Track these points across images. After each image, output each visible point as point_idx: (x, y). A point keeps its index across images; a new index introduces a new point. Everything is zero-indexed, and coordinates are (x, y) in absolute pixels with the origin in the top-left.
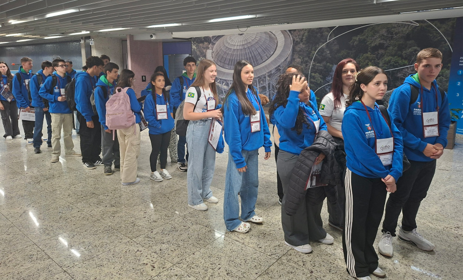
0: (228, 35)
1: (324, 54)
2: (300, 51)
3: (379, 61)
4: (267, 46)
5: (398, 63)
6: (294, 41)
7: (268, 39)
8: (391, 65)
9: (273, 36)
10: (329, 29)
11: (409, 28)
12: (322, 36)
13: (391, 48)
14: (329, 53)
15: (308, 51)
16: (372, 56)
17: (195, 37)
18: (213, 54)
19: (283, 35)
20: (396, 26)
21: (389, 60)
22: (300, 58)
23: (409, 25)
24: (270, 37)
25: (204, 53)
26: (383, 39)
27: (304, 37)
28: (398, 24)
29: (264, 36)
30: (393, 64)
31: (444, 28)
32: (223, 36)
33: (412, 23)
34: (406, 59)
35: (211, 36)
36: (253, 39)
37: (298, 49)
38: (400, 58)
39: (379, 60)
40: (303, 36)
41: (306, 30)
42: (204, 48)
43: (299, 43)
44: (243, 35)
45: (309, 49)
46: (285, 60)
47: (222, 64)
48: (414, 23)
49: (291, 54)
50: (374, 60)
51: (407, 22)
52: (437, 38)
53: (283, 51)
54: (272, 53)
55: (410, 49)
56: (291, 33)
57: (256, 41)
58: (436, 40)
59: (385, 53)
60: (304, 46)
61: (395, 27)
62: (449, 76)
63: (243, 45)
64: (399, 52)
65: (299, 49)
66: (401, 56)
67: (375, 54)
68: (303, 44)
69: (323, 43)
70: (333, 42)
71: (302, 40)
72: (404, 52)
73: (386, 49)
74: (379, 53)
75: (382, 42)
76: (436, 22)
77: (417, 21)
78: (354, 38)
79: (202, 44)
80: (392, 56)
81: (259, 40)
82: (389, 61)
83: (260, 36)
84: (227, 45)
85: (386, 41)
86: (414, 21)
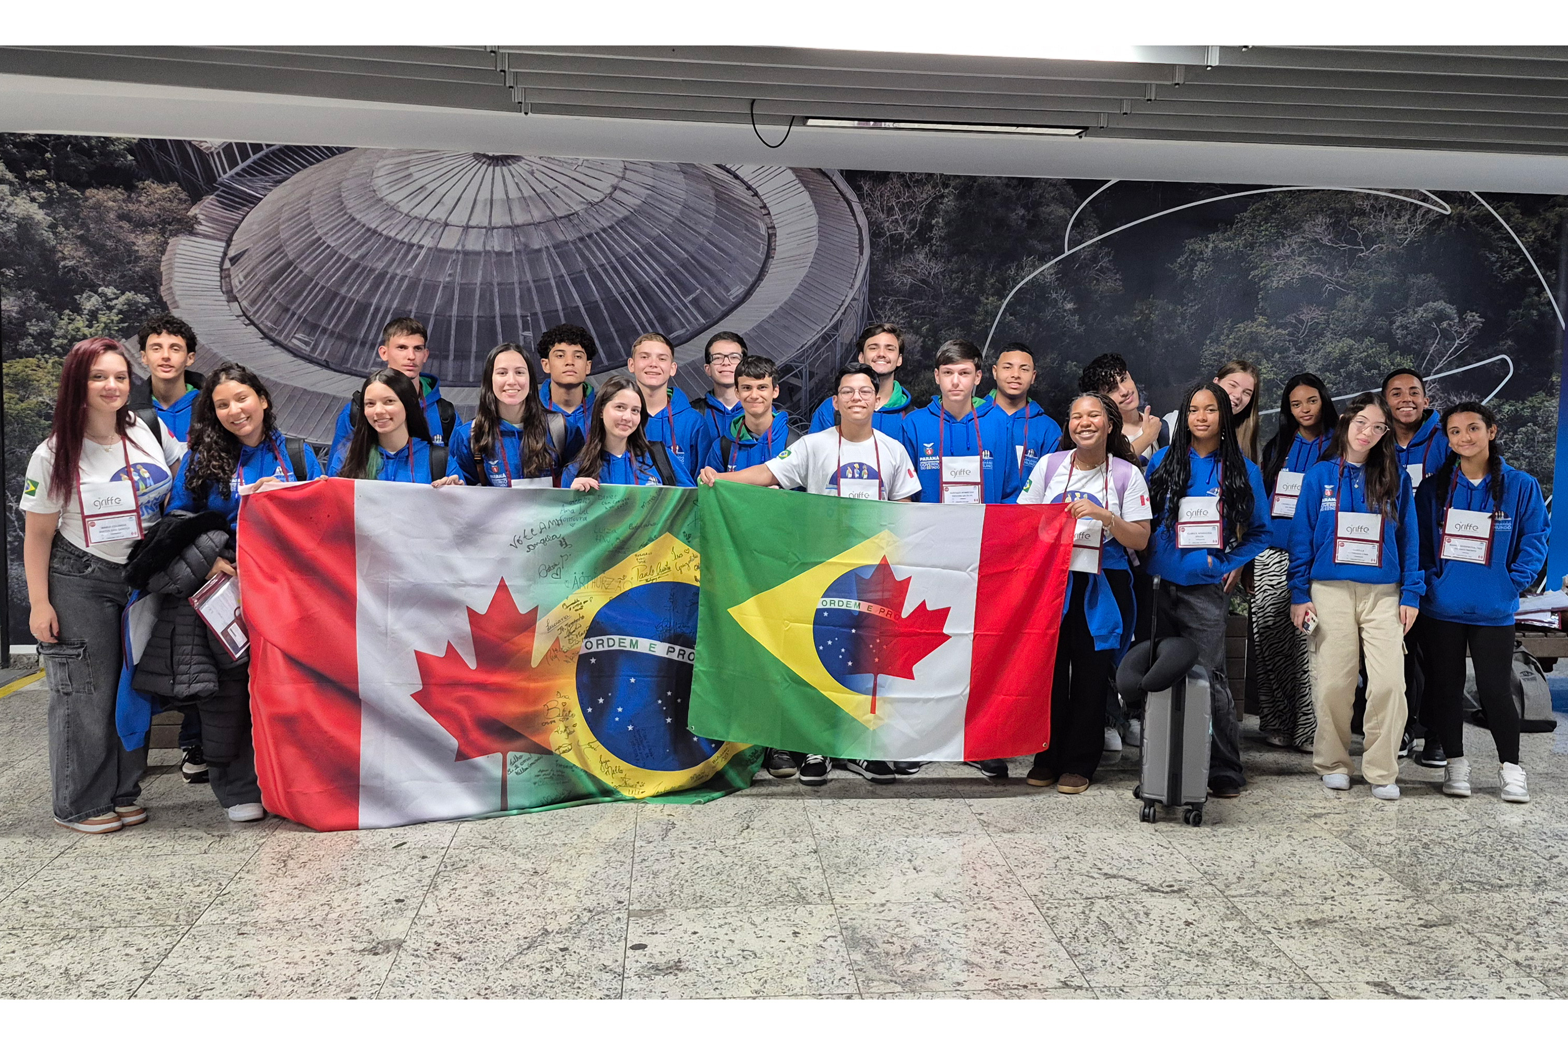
0: (381, 154)
1: (1048, 314)
2: (915, 292)
3: (1302, 358)
4: (702, 248)
5: (1378, 367)
6: (876, 232)
7: (710, 207)
8: (1349, 376)
9: (740, 191)
10: (1069, 190)
11: (1418, 219)
12: (1034, 223)
13: (1350, 299)
14: (1073, 312)
15: (958, 292)
16: (1273, 331)
17: (32, 131)
18: (237, 277)
19: (805, 197)
20: (1366, 205)
21: (1343, 354)
22: (917, 331)
23: (1417, 207)
24: (722, 197)
25: (134, 257)
26: (1318, 260)
27: (938, 221)
28: (1377, 198)
29: (679, 187)
30: (1360, 372)
31: (1534, 231)
32: (332, 152)
33: (1425, 199)
34: (1405, 350)
35: (212, 141)
36: (595, 197)
37: (900, 277)
38: (1385, 347)
39: (1301, 351)
40: (931, 210)
41: (946, 180)
42: (141, 225)
43: (910, 250)
44: (516, 167)
45: (966, 282)
46: (825, 338)
47: (325, 347)
48: (1435, 203)
49: (858, 307)
50: (1285, 350)
51: (1408, 193)
52: (1511, 268)
53: (807, 286)
54: (737, 291)
55: (1420, 310)
56: (857, 189)
57: (622, 213)
58: (1509, 276)
59: (1327, 322)
60: (936, 267)
61: (1362, 213)
62: (1554, 420)
63: (514, 228)
64: (1381, 322)
65: (908, 280)
66: (1387, 337)
67: (1284, 326)
68: (934, 255)
69: (1043, 259)
70: (1095, 259)
71: (923, 234)
72: (1399, 320)
73: (1330, 303)
74: (1302, 322)
75: (1312, 270)
76: (1507, 204)
77: (1443, 195)
78: (1193, 244)
79: (119, 193)
80: (1353, 335)
81: (638, 211)
82: (1344, 359)
83: (653, 188)
84: (372, 219)
85: (1330, 269)
86: (1434, 193)
